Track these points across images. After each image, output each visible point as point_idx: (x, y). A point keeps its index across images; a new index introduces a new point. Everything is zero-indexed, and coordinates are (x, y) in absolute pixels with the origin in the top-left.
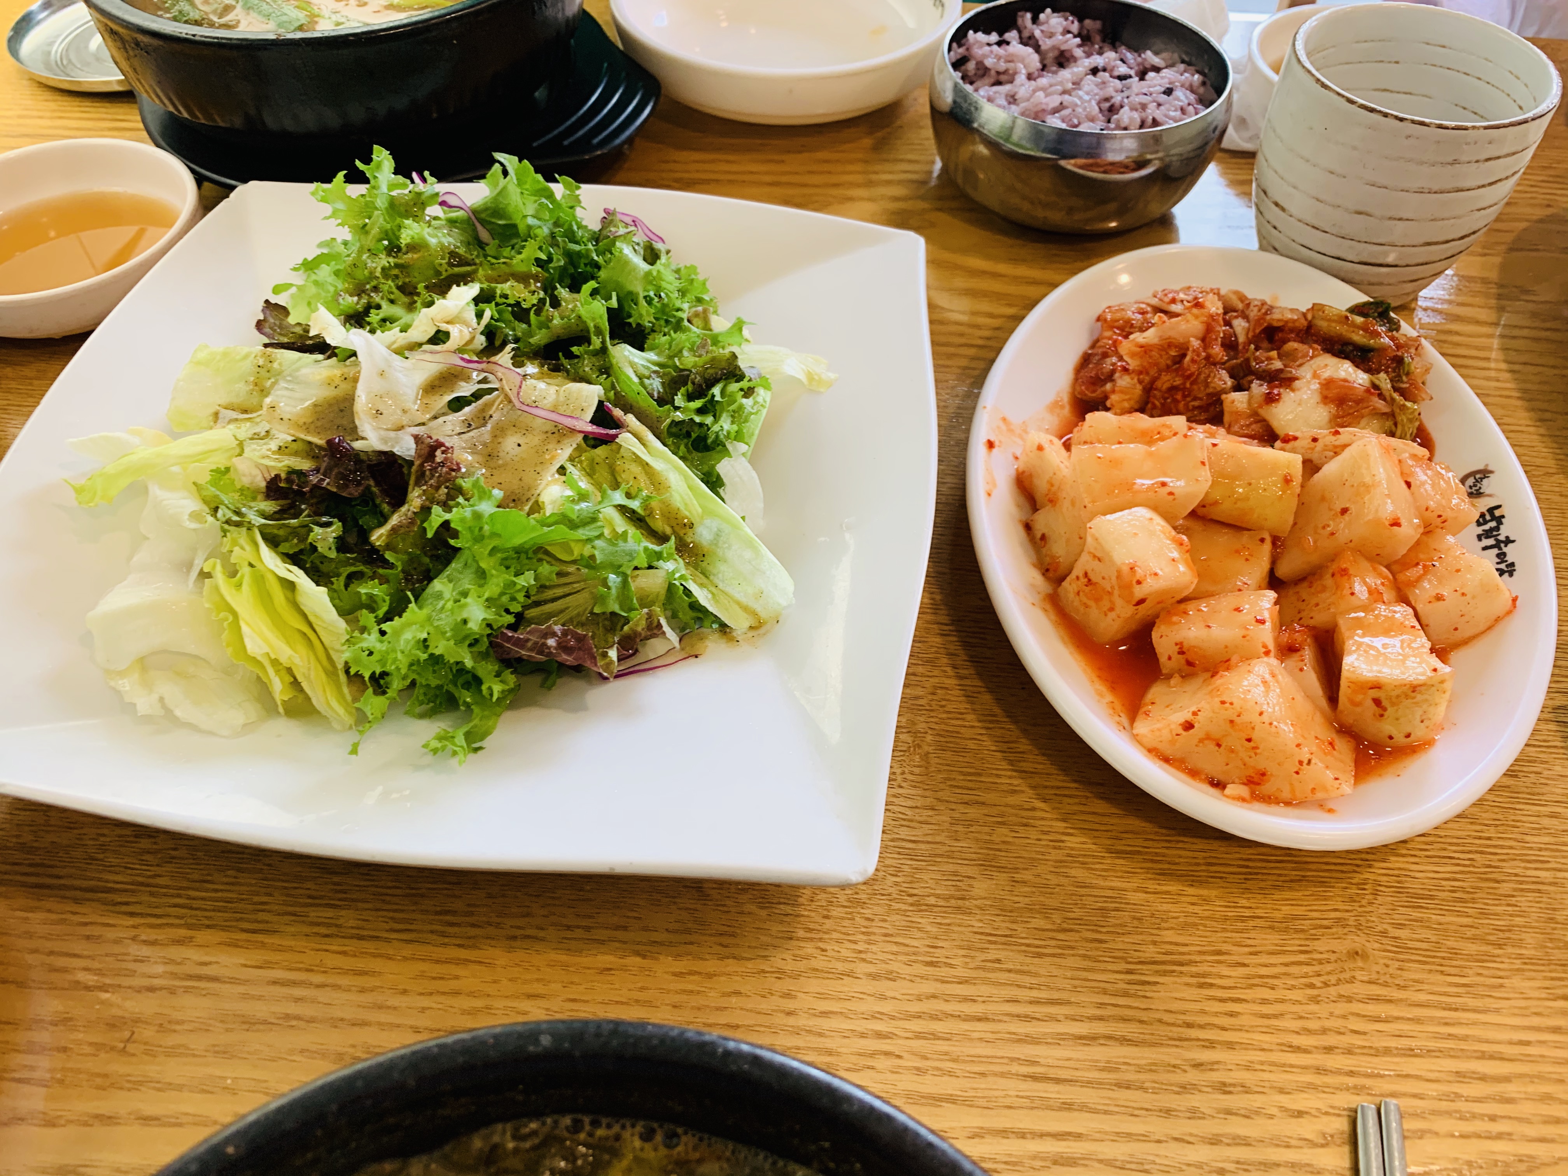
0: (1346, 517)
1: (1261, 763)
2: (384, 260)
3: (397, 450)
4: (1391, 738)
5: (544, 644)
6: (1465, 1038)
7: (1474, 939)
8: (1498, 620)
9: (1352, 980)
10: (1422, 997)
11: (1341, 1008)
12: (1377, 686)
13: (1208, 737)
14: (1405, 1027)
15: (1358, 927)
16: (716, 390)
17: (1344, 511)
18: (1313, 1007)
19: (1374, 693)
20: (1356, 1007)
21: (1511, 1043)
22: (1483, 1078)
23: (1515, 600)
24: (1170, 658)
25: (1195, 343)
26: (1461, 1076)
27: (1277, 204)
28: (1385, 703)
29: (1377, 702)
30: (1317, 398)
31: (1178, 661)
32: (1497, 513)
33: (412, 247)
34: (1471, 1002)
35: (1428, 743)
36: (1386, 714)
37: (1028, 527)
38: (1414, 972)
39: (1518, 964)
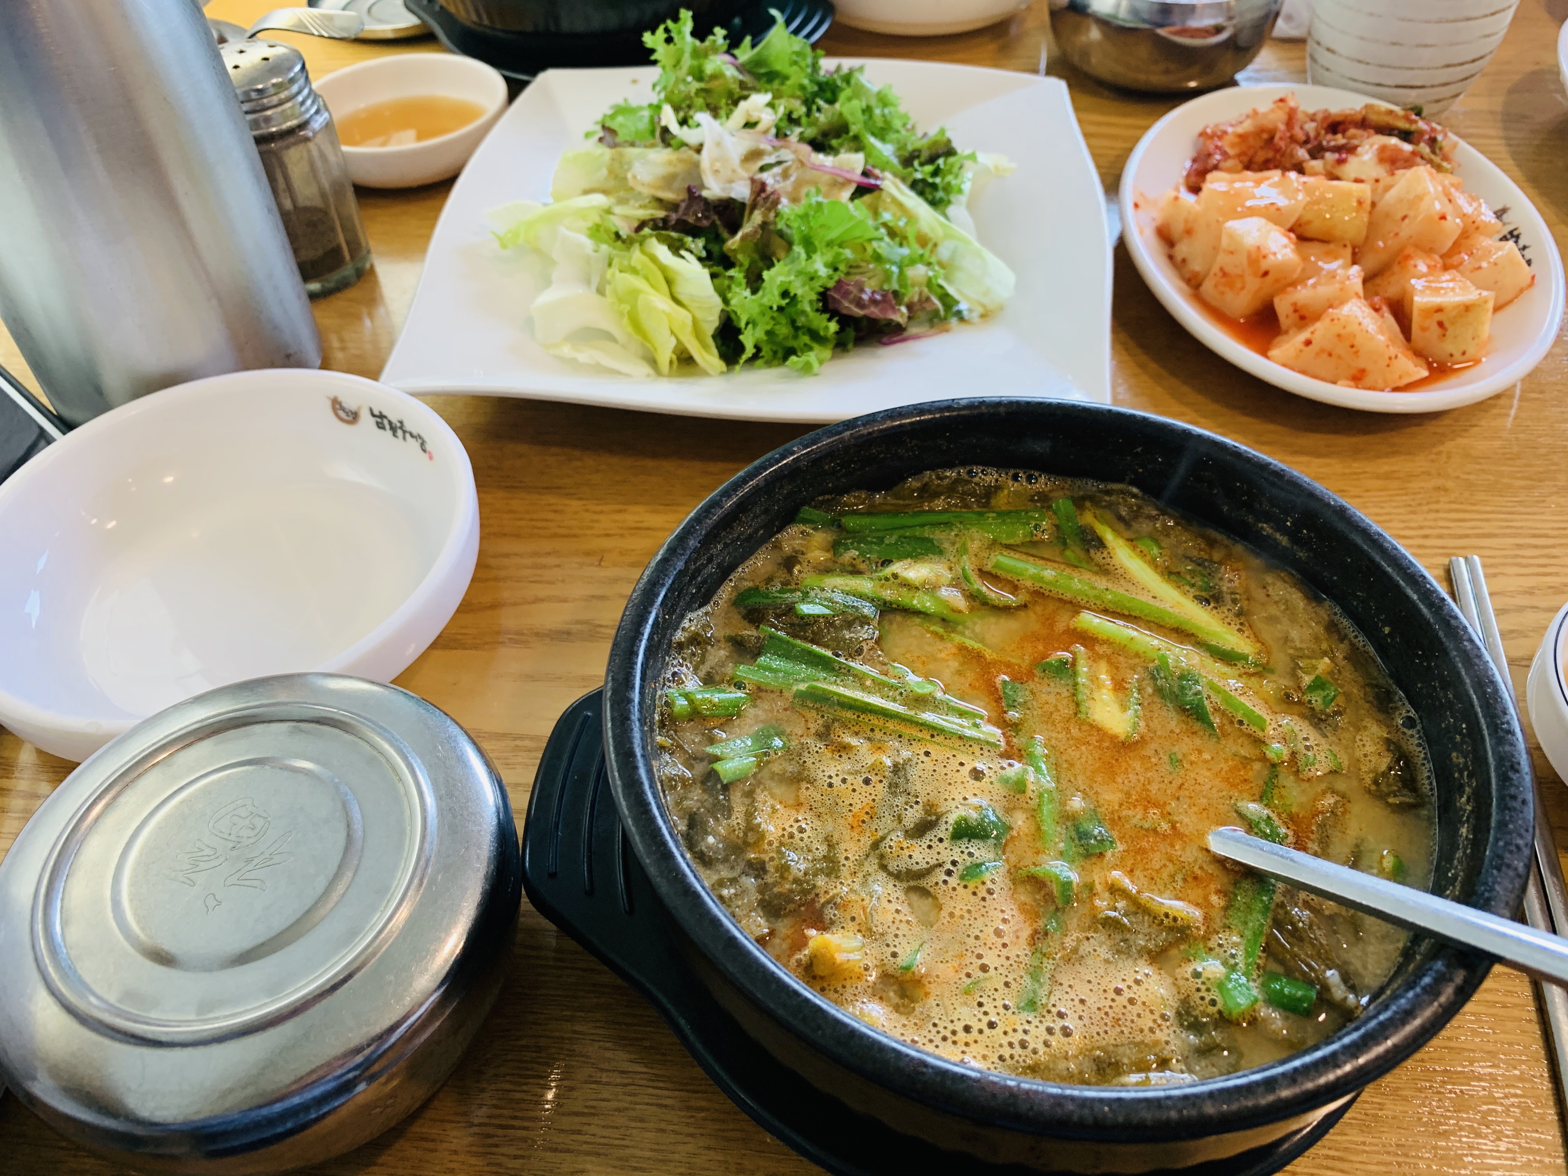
0: (1406, 221)
1: (1361, 364)
2: (697, 85)
3: (733, 195)
4: (1451, 355)
5: (861, 298)
6: (1521, 528)
7: (1522, 478)
8: (1521, 291)
9: (1438, 502)
10: (1489, 509)
11: (1433, 516)
12: (1439, 310)
13: (1322, 351)
14: (1479, 524)
15: (1439, 475)
16: (941, 161)
17: (1404, 218)
18: (1412, 516)
19: (1438, 317)
20: (1441, 515)
21: (1553, 529)
22: (1536, 547)
23: (1533, 277)
24: (1287, 316)
25: (1282, 127)
26: (1519, 546)
27: (1328, 50)
28: (1447, 324)
29: (1441, 324)
30: (1375, 160)
31: (1295, 317)
32: (1515, 233)
33: (714, 77)
34: (1522, 509)
35: (1477, 362)
36: (1448, 333)
37: (1171, 257)
38: (1481, 496)
39: (1555, 489)
